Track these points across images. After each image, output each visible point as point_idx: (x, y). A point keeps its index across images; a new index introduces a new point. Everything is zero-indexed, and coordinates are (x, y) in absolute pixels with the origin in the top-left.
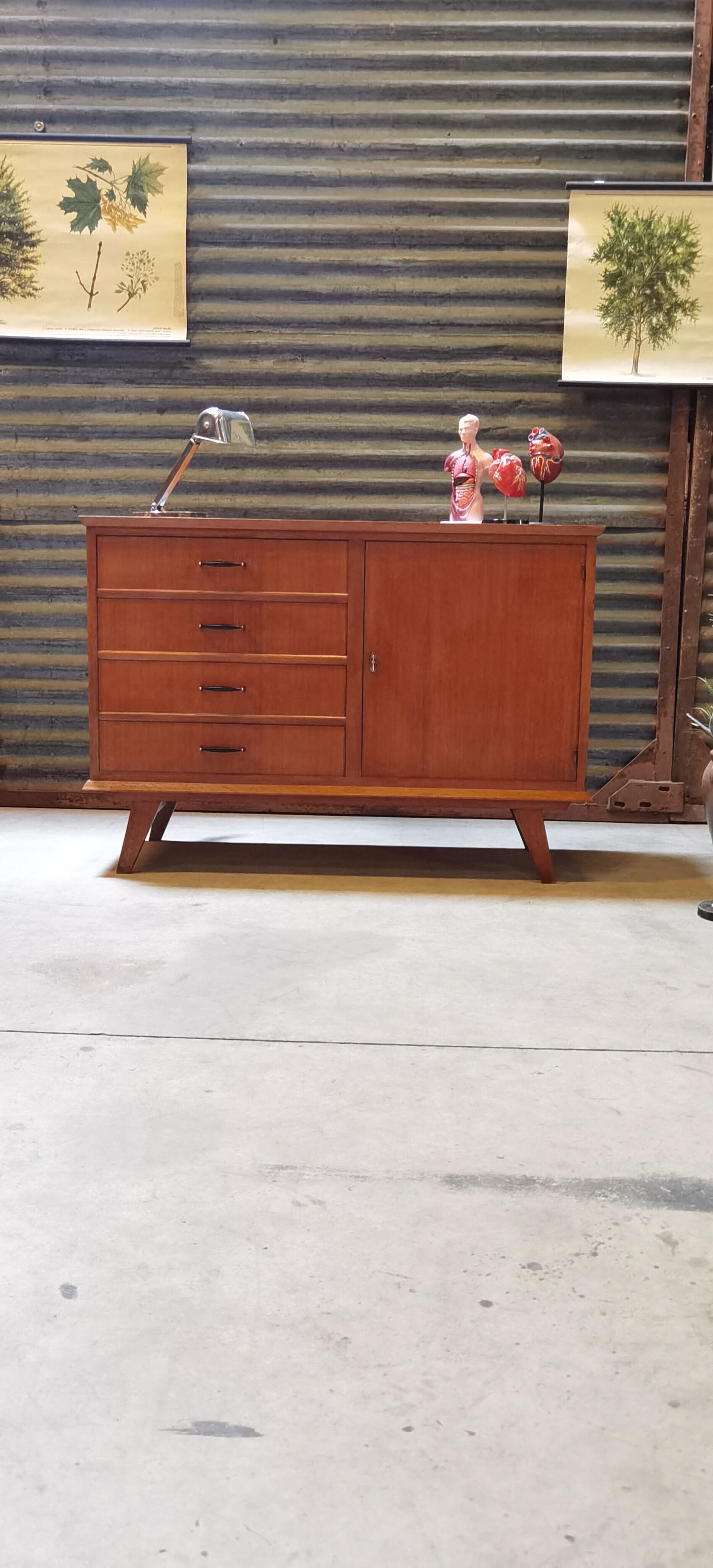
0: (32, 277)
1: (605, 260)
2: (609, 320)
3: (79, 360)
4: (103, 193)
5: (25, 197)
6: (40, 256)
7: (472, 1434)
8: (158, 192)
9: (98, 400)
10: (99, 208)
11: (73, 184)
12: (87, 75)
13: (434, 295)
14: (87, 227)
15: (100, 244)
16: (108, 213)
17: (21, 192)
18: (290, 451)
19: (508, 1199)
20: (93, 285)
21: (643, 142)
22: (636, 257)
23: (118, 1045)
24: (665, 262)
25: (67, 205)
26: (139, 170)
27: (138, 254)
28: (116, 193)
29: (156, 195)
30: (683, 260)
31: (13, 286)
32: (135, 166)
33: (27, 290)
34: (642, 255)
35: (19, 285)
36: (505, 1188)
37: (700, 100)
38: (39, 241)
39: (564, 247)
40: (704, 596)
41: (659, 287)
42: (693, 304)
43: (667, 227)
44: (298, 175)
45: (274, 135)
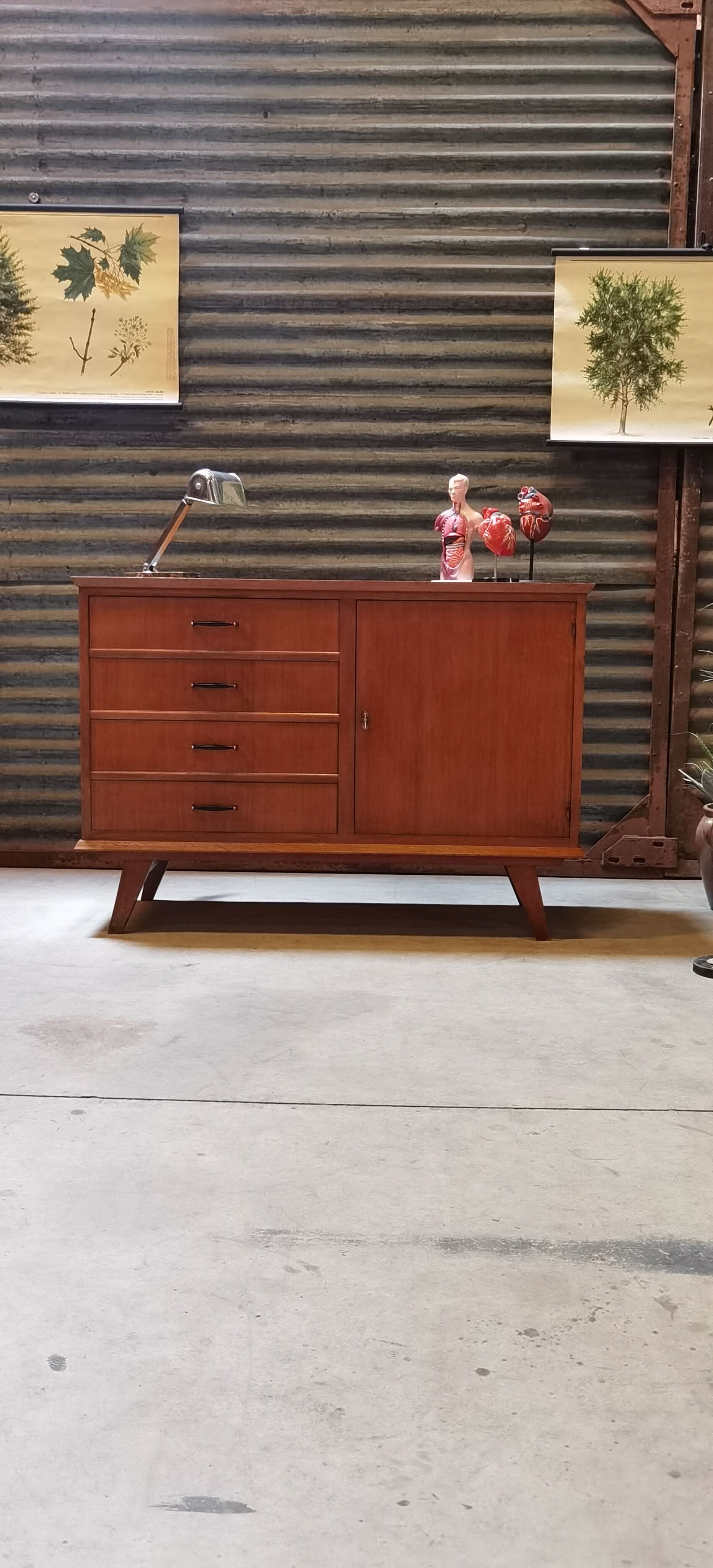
0: (26, 343)
1: (590, 323)
2: (596, 381)
3: (71, 424)
4: (97, 261)
5: (20, 266)
6: (34, 323)
7: (469, 1507)
8: (151, 260)
9: (91, 461)
10: (93, 276)
11: (67, 253)
12: (81, 148)
13: (424, 357)
14: (81, 295)
15: (94, 311)
16: (102, 281)
17: (16, 261)
18: (281, 511)
19: (504, 1263)
20: (86, 351)
21: (627, 210)
22: (621, 320)
23: (108, 1107)
24: (650, 326)
25: (61, 273)
26: (132, 239)
27: (131, 320)
28: (110, 262)
29: (149, 263)
30: (668, 323)
31: (8, 352)
32: (128, 236)
33: (22, 355)
34: (627, 318)
35: (14, 351)
36: (501, 1252)
37: (681, 170)
38: (33, 308)
39: (551, 311)
40: (695, 652)
41: (645, 349)
42: (678, 365)
43: (652, 291)
44: (288, 243)
45: (265, 205)
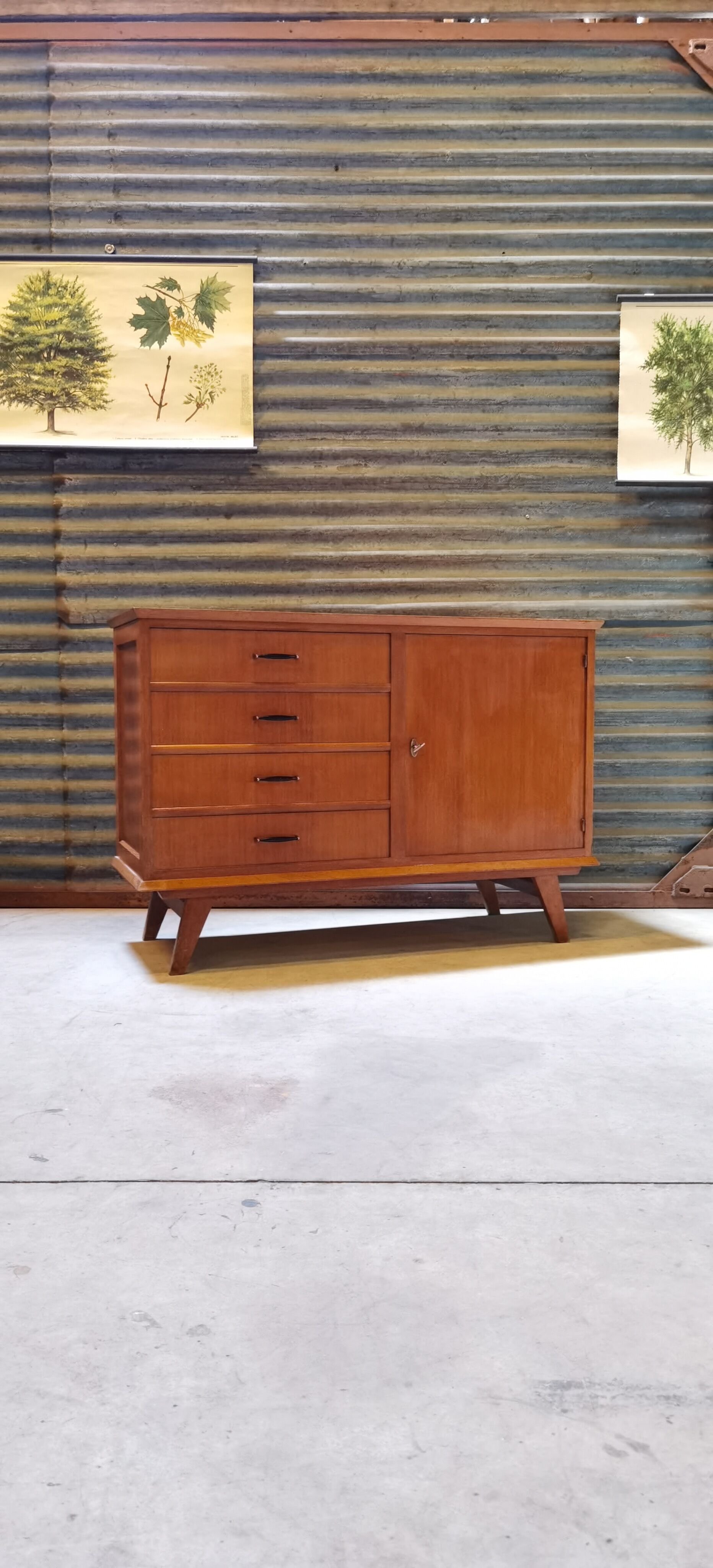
0: (102, 390)
1: (655, 367)
2: (661, 423)
3: (147, 469)
4: (172, 310)
5: (96, 315)
6: (110, 370)
8: (225, 309)
9: (166, 505)
10: (169, 324)
11: (143, 302)
12: (156, 201)
13: (493, 402)
14: (157, 342)
15: (169, 358)
16: (177, 329)
17: (93, 310)
18: (355, 553)
20: (162, 397)
21: (689, 258)
22: (685, 364)
25: (136, 322)
26: (207, 288)
27: (206, 367)
28: (185, 310)
29: (223, 311)
31: (84, 399)
32: (203, 285)
33: (98, 402)
34: (691, 362)
35: (90, 398)
38: (109, 356)
39: (616, 356)
41: (709, 392)
44: (360, 291)
45: (337, 255)
